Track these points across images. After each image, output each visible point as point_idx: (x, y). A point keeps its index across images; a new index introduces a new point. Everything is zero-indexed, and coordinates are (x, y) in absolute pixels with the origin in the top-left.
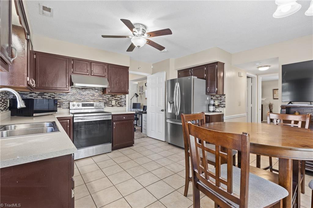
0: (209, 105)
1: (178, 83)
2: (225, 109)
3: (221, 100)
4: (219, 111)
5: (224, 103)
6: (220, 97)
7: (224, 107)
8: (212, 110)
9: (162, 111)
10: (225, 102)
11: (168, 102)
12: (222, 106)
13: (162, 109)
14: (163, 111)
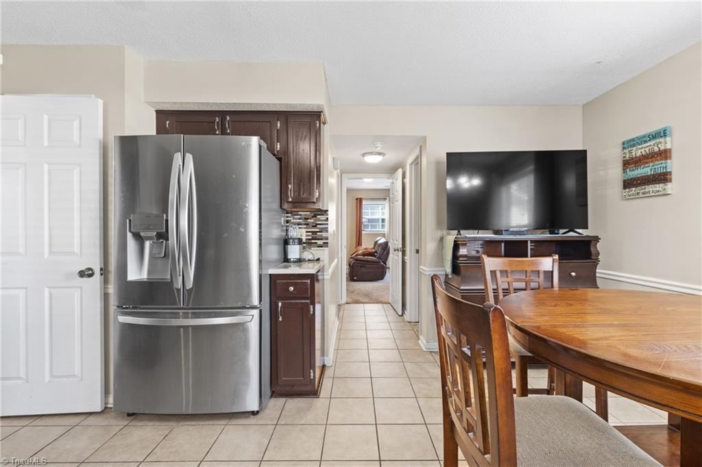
0: (286, 242)
1: (189, 157)
2: (326, 250)
3: (315, 226)
4: (311, 257)
5: (324, 234)
6: (313, 217)
7: (326, 244)
8: (298, 257)
9: (86, 274)
10: (327, 231)
11: (129, 235)
12: (320, 242)
13: (83, 268)
14: (91, 275)
